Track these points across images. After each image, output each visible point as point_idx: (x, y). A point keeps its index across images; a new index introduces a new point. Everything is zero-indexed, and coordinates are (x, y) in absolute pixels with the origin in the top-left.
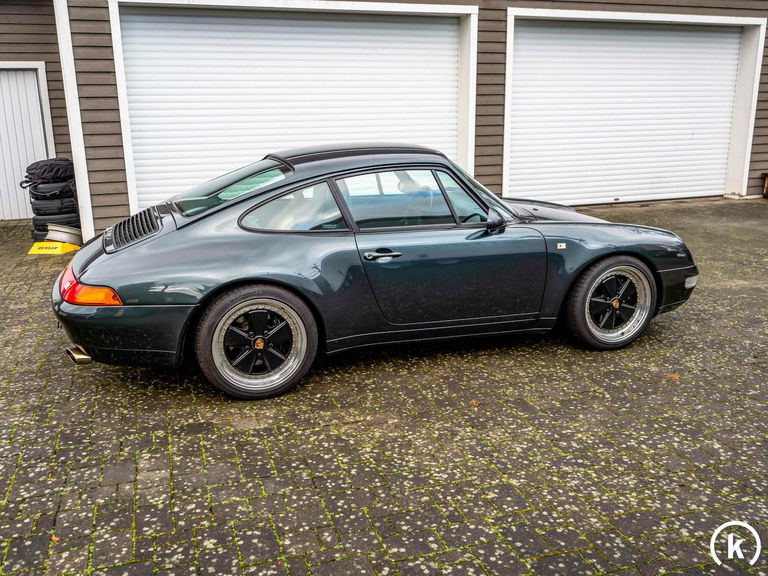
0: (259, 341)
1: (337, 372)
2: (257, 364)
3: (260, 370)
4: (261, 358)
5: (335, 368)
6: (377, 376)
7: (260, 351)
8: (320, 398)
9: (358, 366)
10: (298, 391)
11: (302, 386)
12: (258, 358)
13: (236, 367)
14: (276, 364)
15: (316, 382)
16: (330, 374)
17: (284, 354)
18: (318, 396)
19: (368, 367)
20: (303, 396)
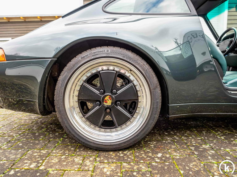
0: (107, 98)
1: (175, 134)
2: (106, 119)
3: (108, 125)
4: (110, 114)
5: (173, 131)
6: (212, 142)
7: (108, 108)
8: (160, 158)
9: (191, 131)
10: (142, 147)
11: (146, 142)
12: (106, 114)
13: (88, 119)
14: (123, 121)
15: (158, 141)
16: (169, 135)
17: (130, 113)
18: (160, 155)
19: (200, 132)
20: (146, 153)
